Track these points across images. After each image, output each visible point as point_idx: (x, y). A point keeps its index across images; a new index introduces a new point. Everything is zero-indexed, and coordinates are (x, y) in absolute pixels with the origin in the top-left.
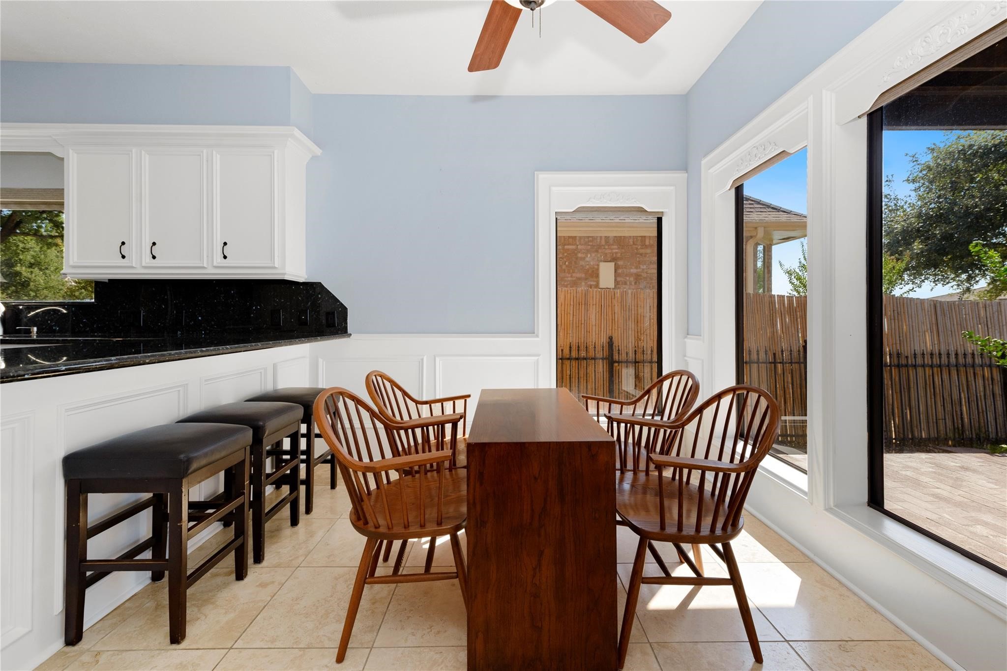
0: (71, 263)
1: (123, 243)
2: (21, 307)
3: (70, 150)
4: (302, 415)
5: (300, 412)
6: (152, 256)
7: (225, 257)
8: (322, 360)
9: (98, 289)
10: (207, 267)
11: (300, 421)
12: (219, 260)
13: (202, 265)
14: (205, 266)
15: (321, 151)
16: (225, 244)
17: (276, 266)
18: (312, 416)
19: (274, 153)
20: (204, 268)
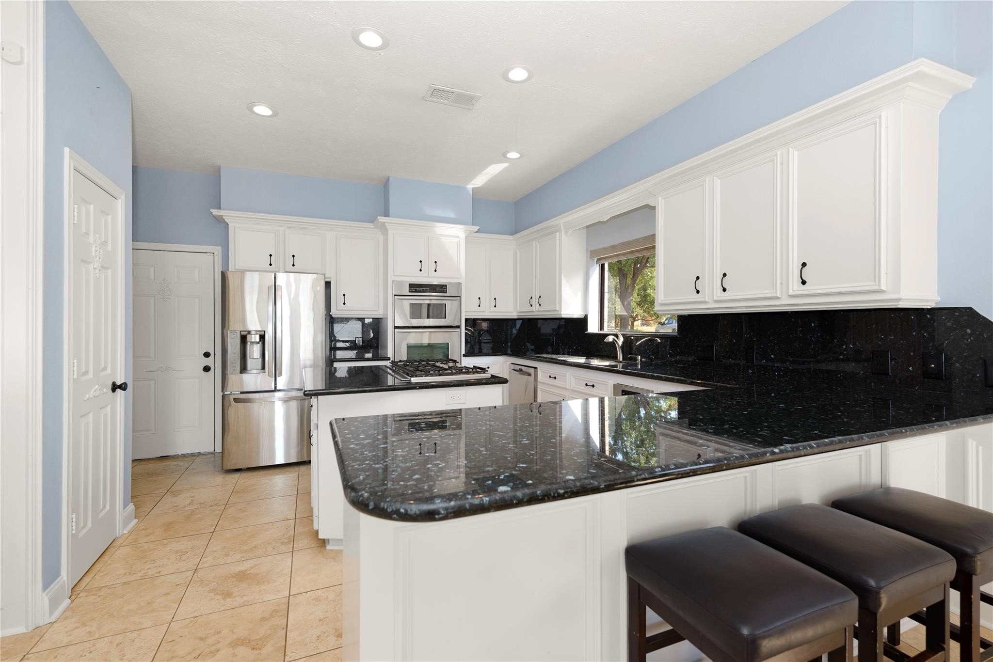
0: (660, 301)
1: (698, 278)
2: (632, 338)
3: (660, 198)
4: (954, 576)
5: (949, 568)
6: (722, 288)
7: (804, 283)
8: (974, 443)
9: (680, 323)
10: (780, 297)
11: (948, 585)
12: (796, 288)
13: (774, 295)
14: (778, 295)
15: (974, 80)
16: (804, 265)
17: (883, 288)
18: (974, 577)
19: (880, 117)
20: (777, 298)
